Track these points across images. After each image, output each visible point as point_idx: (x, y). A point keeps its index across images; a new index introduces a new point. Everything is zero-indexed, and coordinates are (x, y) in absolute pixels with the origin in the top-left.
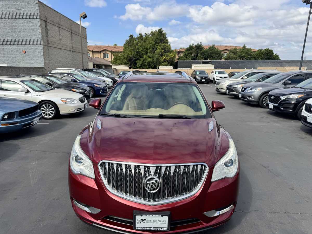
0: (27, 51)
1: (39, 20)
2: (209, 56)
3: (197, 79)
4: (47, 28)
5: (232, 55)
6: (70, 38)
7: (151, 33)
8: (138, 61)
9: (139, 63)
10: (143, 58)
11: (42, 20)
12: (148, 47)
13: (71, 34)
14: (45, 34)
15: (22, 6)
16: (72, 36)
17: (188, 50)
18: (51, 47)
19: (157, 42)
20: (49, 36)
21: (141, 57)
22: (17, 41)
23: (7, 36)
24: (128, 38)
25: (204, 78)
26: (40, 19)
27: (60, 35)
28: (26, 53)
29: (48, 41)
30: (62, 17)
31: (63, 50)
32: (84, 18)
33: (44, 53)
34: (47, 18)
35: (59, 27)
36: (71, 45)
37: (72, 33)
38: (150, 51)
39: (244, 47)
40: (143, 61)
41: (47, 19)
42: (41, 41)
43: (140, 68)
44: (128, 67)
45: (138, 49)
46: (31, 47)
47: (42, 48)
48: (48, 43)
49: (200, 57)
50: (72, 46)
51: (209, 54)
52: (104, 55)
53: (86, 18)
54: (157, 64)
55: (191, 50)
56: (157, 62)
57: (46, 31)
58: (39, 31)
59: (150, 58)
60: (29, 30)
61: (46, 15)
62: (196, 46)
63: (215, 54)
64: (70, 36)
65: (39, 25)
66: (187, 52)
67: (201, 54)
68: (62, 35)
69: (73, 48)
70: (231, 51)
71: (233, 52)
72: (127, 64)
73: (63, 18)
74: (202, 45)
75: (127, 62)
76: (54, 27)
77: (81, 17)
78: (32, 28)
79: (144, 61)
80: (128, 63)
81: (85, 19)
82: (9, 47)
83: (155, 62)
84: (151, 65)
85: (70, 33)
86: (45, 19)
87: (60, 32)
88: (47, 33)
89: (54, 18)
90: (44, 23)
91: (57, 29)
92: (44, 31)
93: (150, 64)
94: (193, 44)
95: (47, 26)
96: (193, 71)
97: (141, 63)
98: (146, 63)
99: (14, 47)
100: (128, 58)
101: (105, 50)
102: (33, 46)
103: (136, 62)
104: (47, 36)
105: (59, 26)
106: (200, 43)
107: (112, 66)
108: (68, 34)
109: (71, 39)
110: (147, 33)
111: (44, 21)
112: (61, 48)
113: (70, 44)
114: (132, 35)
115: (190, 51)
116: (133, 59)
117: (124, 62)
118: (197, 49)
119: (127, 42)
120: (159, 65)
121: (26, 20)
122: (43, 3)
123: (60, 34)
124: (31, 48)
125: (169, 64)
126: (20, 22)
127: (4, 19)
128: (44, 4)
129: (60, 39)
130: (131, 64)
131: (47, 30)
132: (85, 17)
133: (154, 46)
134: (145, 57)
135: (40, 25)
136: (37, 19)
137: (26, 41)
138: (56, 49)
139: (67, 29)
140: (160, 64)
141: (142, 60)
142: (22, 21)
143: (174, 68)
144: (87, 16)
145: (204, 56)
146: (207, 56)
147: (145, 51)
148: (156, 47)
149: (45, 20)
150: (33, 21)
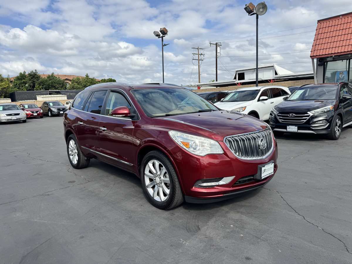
2: (50, 86)
3: (53, 111)
5: (76, 85)
17: (18, 78)
25: (62, 109)
39: (87, 76)
49: (38, 87)
51: (50, 84)
55: (24, 79)
62: (30, 75)
63: (58, 84)
66: (18, 82)
67: (40, 84)
70: (73, 81)
71: (76, 82)
74: (38, 74)
94: (25, 72)
96: (43, 102)
106: (34, 71)
115: (22, 80)
118: (32, 78)
125: (3, 97)
143: (12, 101)
145: (44, 86)
146: (48, 86)
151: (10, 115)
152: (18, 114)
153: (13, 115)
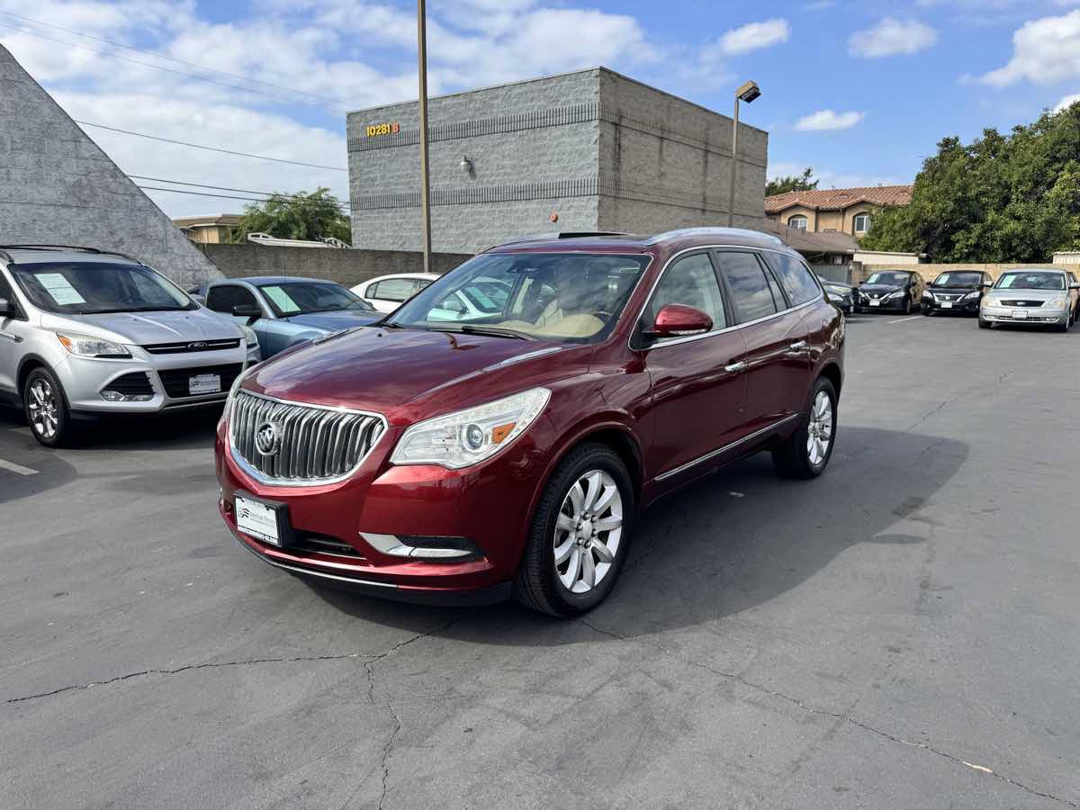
0: (559, 214)
1: (596, 123)
4: (619, 145)
6: (700, 168)
7: (1042, 121)
8: (960, 235)
9: (962, 241)
10: (982, 222)
11: (607, 124)
12: (1015, 178)
13: (706, 156)
14: (609, 163)
15: (562, 90)
16: (706, 162)
18: (626, 199)
19: (1058, 155)
20: (624, 167)
21: (975, 219)
22: (542, 189)
23: (522, 176)
24: (934, 153)
26: (601, 120)
27: (661, 160)
28: (558, 222)
29: (617, 183)
30: (677, 105)
31: (668, 208)
32: (749, 100)
33: (600, 217)
34: (624, 115)
35: (662, 139)
36: (698, 190)
37: (707, 151)
38: (1022, 192)
40: (985, 232)
41: (621, 117)
42: (596, 184)
43: (966, 258)
44: (916, 259)
45: (964, 188)
46: (571, 204)
47: (596, 204)
48: (618, 189)
50: (704, 194)
52: (859, 219)
53: (756, 99)
54: (1045, 245)
56: (1048, 237)
57: (614, 153)
58: (594, 154)
59: (1018, 218)
60: (571, 154)
61: (623, 108)
64: (699, 163)
65: (596, 136)
68: (668, 160)
69: (704, 199)
72: (914, 249)
73: (680, 109)
75: (914, 239)
76: (643, 139)
77: (740, 97)
78: (577, 148)
79: (988, 235)
80: (917, 242)
81: (752, 103)
82: (520, 206)
83: (1037, 237)
84: (1018, 249)
85: (701, 153)
86: (615, 119)
87: (665, 152)
88: (619, 158)
89: (646, 112)
90: (611, 130)
91: (656, 143)
92: (609, 153)
93: (1014, 244)
95: (622, 139)
97: (972, 241)
98: (994, 239)
99: (533, 205)
100: (919, 225)
101: (863, 202)
102: (576, 199)
103: (953, 237)
104: (617, 169)
105: (663, 133)
107: (855, 256)
108: (693, 158)
109: (702, 170)
110: (1023, 125)
111: (613, 123)
112: (663, 200)
113: (695, 187)
114: (952, 137)
116: (938, 227)
117: (901, 240)
119: (930, 169)
120: (1056, 248)
121: (567, 127)
122: (616, 71)
123: (664, 160)
124: (571, 206)
126: (553, 134)
127: (519, 133)
128: (619, 76)
129: (662, 175)
130: (927, 247)
131: (620, 148)
132: (752, 95)
133: (1044, 174)
134: (991, 216)
135: (598, 136)
136: (593, 122)
137: (560, 186)
138: (645, 204)
139: (691, 142)
140: (1061, 242)
141: (977, 229)
142: (556, 132)
144: (760, 91)
147: (999, 194)
148: (1052, 174)
149: (617, 122)
150: (582, 128)
151: (1014, 303)
152: (1039, 304)
153: (1020, 303)
